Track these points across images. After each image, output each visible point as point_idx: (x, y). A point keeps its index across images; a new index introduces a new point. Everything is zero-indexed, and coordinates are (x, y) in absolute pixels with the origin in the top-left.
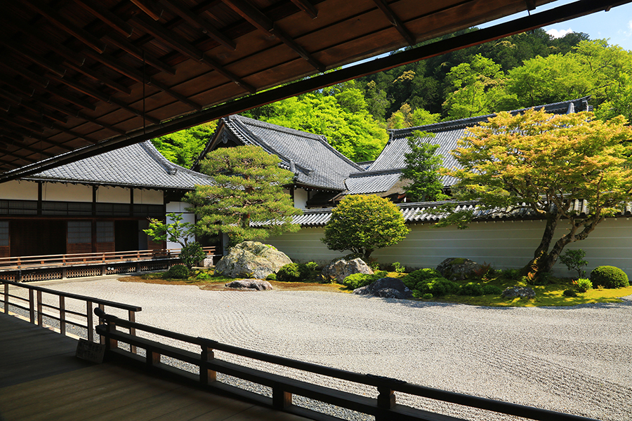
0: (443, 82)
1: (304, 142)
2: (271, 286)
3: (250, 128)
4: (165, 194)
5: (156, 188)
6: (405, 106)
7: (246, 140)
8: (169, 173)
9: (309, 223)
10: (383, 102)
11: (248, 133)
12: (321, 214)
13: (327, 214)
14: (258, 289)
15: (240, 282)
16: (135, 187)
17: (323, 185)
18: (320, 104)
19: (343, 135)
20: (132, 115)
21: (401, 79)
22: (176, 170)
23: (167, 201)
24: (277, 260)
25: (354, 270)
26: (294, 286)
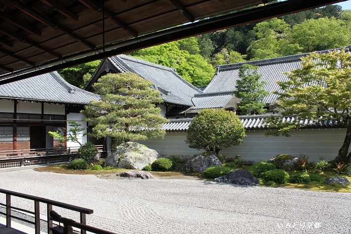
0: (246, 35)
1: (161, 72)
2: (152, 176)
3: (125, 62)
4: (66, 107)
5: (61, 103)
6: (224, 50)
7: (123, 70)
8: (70, 92)
9: (171, 129)
10: (210, 46)
11: (124, 64)
12: (179, 123)
13: (184, 123)
14: (142, 178)
15: (128, 173)
16: (46, 102)
17: (178, 102)
18: (169, 47)
19: (184, 68)
20: (74, 40)
21: (219, 32)
22: (75, 91)
23: (67, 112)
24: (151, 156)
25: (210, 164)
26: (168, 175)
